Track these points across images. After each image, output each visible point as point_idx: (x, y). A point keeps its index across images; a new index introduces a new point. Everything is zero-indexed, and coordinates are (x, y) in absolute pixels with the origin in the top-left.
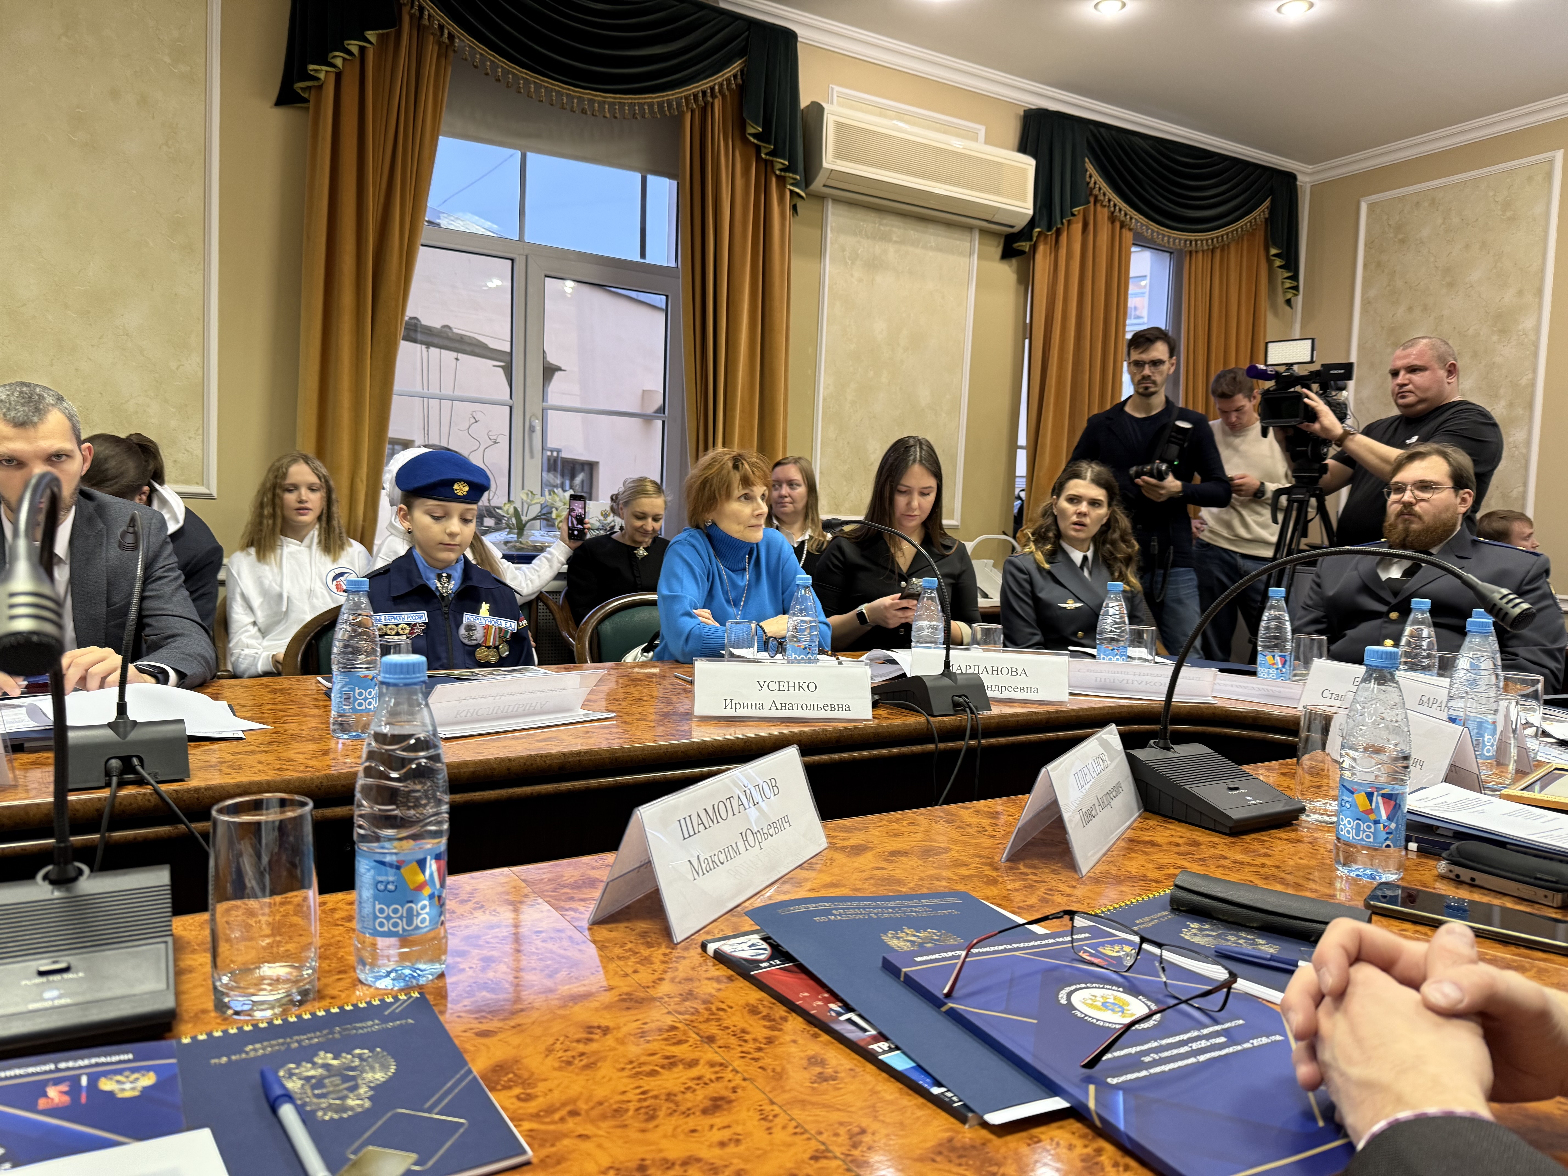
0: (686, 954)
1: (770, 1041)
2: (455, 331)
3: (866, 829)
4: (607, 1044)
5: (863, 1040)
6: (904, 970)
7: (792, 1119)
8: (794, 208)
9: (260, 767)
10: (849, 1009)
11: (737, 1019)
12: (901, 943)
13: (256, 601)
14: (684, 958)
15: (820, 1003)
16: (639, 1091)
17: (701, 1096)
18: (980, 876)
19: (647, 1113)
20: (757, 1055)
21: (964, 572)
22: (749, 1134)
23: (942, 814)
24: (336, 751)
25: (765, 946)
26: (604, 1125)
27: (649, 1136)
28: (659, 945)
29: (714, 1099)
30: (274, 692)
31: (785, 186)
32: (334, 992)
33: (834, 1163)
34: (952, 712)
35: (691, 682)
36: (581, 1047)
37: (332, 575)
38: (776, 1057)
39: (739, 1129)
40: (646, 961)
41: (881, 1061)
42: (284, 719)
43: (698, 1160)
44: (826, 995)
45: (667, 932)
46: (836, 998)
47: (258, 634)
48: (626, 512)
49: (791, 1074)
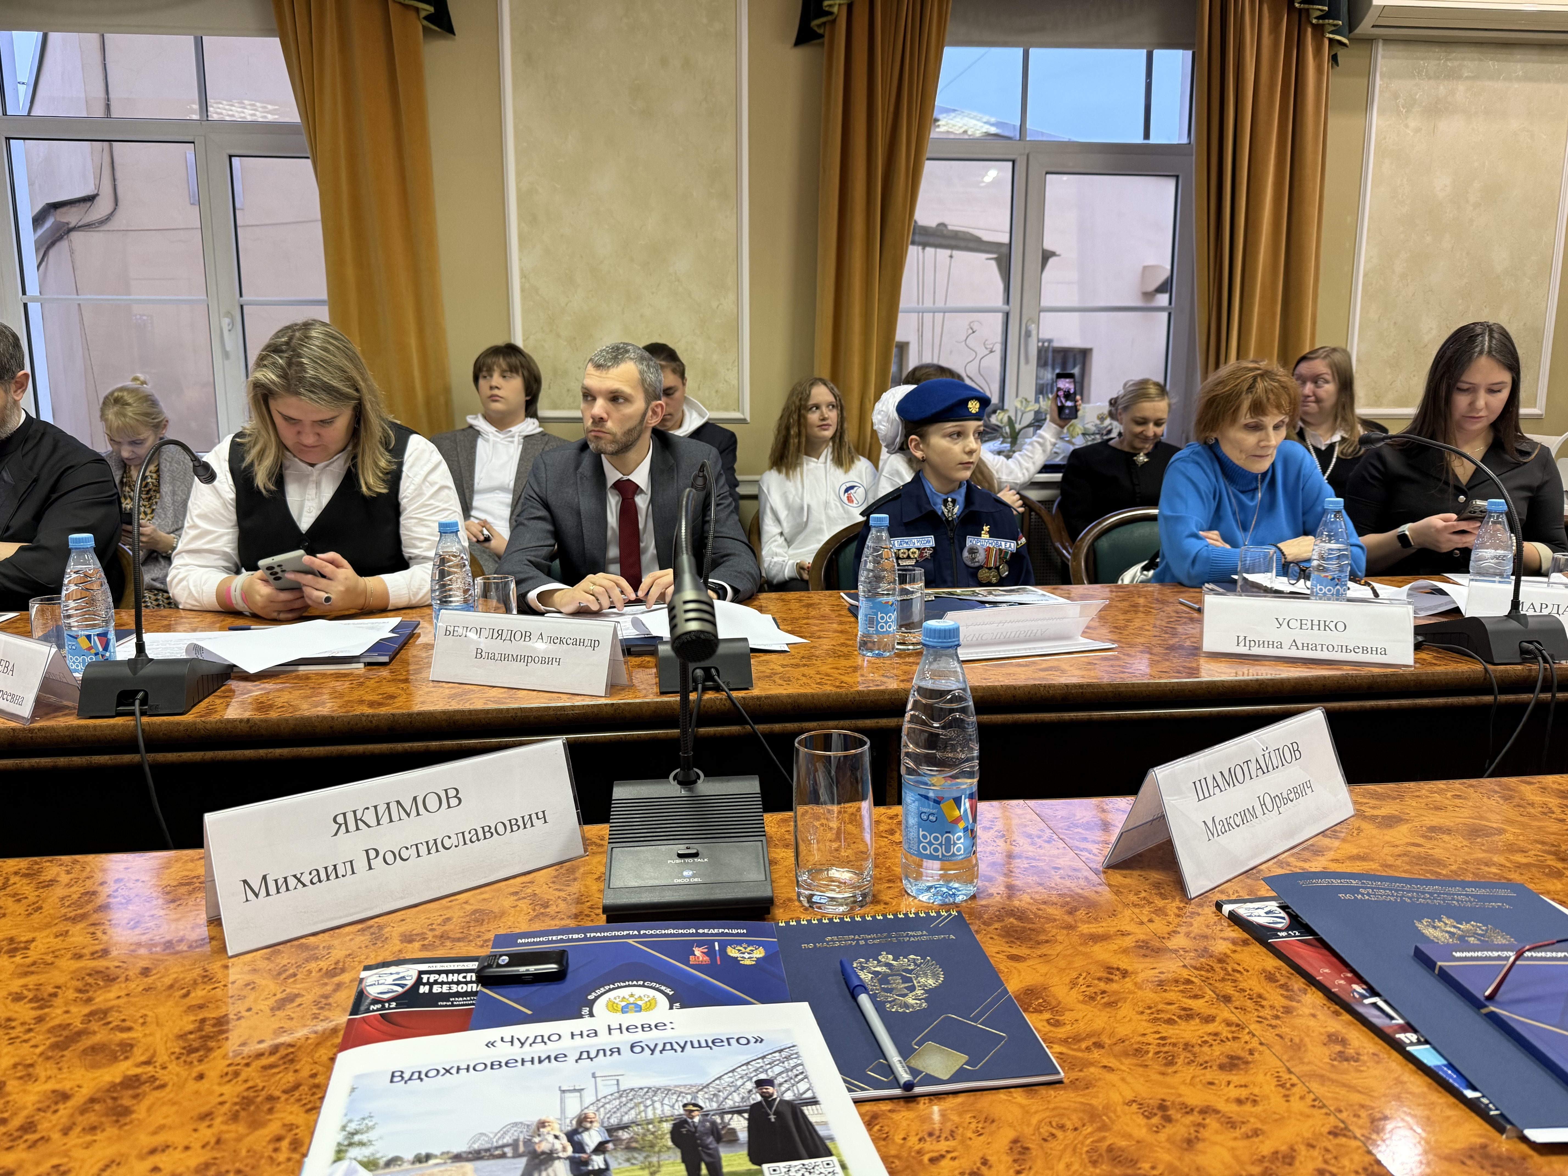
0: (1200, 910)
1: (1288, 1010)
2: (950, 228)
3: (1401, 798)
4: (1127, 986)
5: (1390, 1027)
6: (1439, 963)
7: (1310, 1092)
8: (1334, 59)
9: (804, 680)
10: (1374, 993)
11: (1254, 984)
12: (1437, 933)
13: (783, 514)
14: (1199, 914)
15: (1342, 982)
16: (1158, 1036)
17: (1218, 1051)
18: (1541, 866)
19: (1166, 1058)
20: (1274, 1022)
21: (1547, 482)
22: (1267, 1097)
23: (1496, 788)
24: (862, 667)
25: (1283, 914)
26: (1127, 1061)
27: (1168, 1079)
28: (1174, 898)
29: (1232, 1058)
30: (809, 606)
31: (1323, 36)
32: (886, 898)
33: (1354, 1143)
34: (1519, 661)
35: (1200, 611)
36: (1102, 985)
37: (844, 488)
38: (1294, 1028)
39: (1256, 1091)
40: (1160, 912)
41: (1409, 1053)
42: (818, 634)
43: (1217, 1112)
44: (1349, 975)
45: (1180, 885)
46: (1361, 980)
47: (785, 544)
48: (1125, 417)
49: (1310, 1046)
